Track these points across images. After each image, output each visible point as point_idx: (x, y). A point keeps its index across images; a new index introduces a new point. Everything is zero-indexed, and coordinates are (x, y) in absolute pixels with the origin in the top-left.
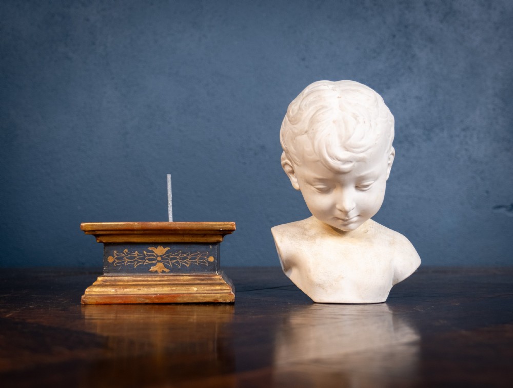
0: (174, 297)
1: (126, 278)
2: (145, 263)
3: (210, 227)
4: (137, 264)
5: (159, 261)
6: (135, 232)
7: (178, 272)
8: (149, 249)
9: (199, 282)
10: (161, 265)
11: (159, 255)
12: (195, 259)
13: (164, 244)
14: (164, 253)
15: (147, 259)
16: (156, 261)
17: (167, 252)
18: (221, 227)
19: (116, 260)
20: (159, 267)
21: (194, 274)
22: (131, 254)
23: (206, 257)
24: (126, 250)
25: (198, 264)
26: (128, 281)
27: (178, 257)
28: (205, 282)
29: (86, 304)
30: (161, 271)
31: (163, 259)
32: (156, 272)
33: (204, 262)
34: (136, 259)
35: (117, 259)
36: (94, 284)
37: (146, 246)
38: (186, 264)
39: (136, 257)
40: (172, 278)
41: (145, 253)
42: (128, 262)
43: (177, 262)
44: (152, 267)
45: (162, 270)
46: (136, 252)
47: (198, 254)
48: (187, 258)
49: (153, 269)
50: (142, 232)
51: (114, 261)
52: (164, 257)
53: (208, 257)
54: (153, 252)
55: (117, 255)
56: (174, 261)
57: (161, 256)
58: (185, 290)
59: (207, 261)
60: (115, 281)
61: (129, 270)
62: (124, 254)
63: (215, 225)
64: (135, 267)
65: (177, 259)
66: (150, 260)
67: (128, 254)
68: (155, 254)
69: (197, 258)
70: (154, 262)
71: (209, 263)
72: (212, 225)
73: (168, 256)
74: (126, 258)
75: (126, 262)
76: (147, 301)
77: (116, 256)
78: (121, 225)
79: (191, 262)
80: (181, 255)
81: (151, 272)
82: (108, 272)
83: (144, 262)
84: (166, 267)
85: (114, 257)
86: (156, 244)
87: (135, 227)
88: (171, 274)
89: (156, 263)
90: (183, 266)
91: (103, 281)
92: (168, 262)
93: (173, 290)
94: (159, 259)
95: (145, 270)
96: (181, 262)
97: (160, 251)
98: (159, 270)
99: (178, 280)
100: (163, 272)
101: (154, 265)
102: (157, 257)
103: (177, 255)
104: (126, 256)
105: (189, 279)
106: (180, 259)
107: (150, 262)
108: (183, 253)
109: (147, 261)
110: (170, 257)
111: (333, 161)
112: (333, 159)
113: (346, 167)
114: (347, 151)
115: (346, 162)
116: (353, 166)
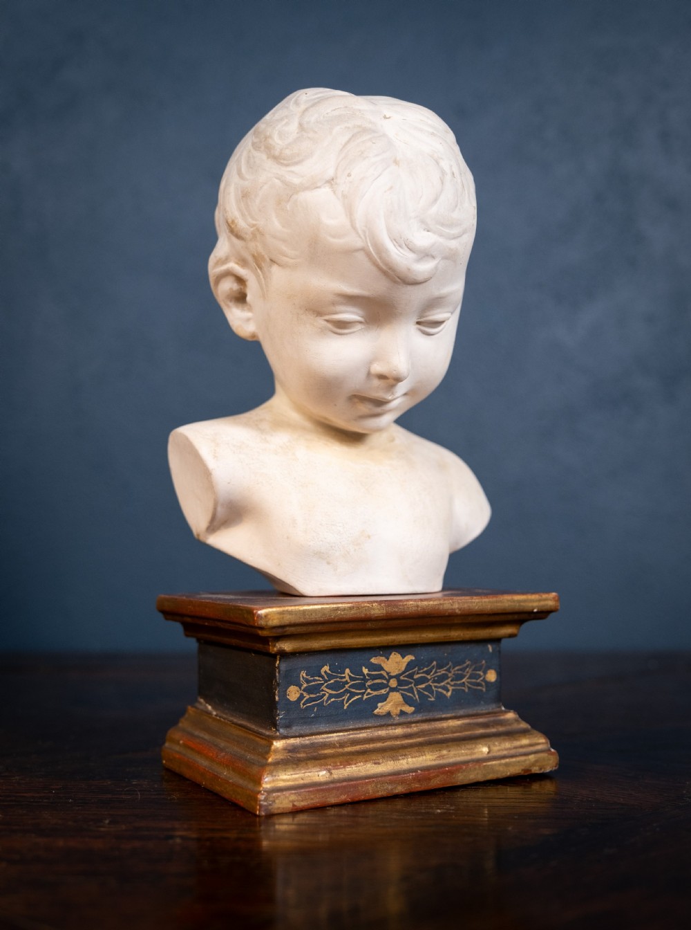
0: (451, 772)
1: (335, 737)
2: (365, 697)
3: (517, 607)
4: (349, 699)
5: (393, 690)
6: (369, 625)
7: (429, 711)
8: (373, 660)
9: (481, 731)
10: (396, 697)
11: (392, 674)
12: (462, 677)
13: (403, 648)
14: (403, 669)
15: (370, 687)
16: (388, 689)
17: (410, 665)
18: (535, 604)
19: (305, 694)
20: (392, 704)
21: (461, 712)
22: (337, 677)
23: (482, 674)
24: (326, 668)
25: (467, 690)
26: (342, 744)
27: (429, 677)
28: (493, 730)
29: (271, 816)
30: (398, 712)
31: (400, 683)
32: (389, 714)
33: (479, 684)
34: (347, 686)
35: (308, 690)
36: (270, 760)
37: (367, 655)
38: (445, 692)
39: (347, 683)
40: (425, 726)
41: (365, 671)
42: (331, 696)
43: (429, 689)
44: (380, 705)
45: (399, 709)
46: (347, 671)
47: (467, 667)
48: (448, 678)
49: (382, 708)
51: (301, 697)
52: (402, 678)
53: (485, 673)
54: (380, 668)
55: (308, 681)
56: (423, 686)
57: (397, 677)
58: (467, 755)
59: (484, 680)
60: (313, 746)
61: (334, 716)
62: (322, 677)
63: (525, 601)
64: (345, 708)
65: (428, 680)
66: (374, 687)
67: (330, 677)
68: (385, 674)
69: (464, 676)
70: (383, 691)
71: (488, 684)
72: (519, 601)
73: (411, 676)
74: (326, 687)
75: (325, 698)
76: (400, 789)
77: (305, 685)
79: (455, 685)
80: (436, 672)
81: (378, 716)
82: (288, 726)
83: (363, 694)
84: (407, 701)
85: (300, 686)
86: (386, 649)
87: (372, 612)
88: (419, 717)
89: (388, 693)
90: (440, 696)
91: (290, 751)
92: (411, 690)
93: (442, 757)
94: (393, 683)
95: (364, 712)
96: (435, 687)
97: (395, 664)
98: (395, 711)
99: (440, 731)
100: (402, 713)
101: (384, 698)
102: (388, 681)
103: (428, 673)
104: (326, 681)
105: (459, 726)
106: (434, 681)
107: (375, 693)
108: (440, 667)
109: (369, 691)
110: (416, 677)
111: (399, 251)
112: (400, 246)
113: (423, 268)
114: (428, 231)
115: (425, 255)
116: (436, 268)
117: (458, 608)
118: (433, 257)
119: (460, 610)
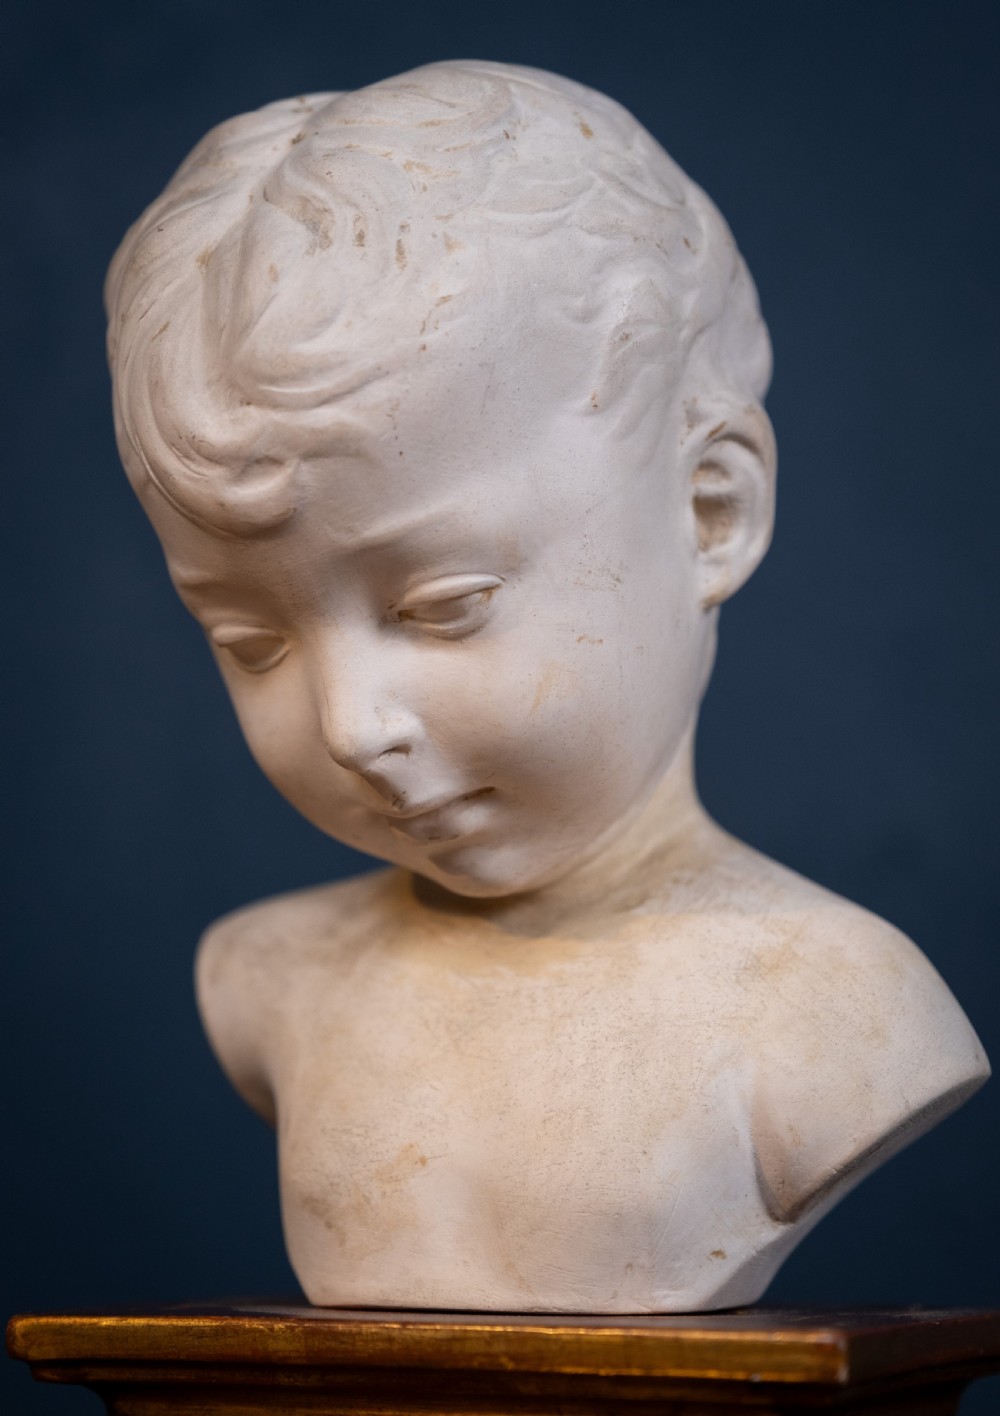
50: (313, 1380)
78: (201, 1333)
87: (272, 1345)
111: (188, 467)
112: (187, 457)
113: (256, 493)
114: (249, 404)
115: (247, 463)
116: (293, 484)
117: (506, 1354)
118: (276, 462)
119: (513, 1358)
